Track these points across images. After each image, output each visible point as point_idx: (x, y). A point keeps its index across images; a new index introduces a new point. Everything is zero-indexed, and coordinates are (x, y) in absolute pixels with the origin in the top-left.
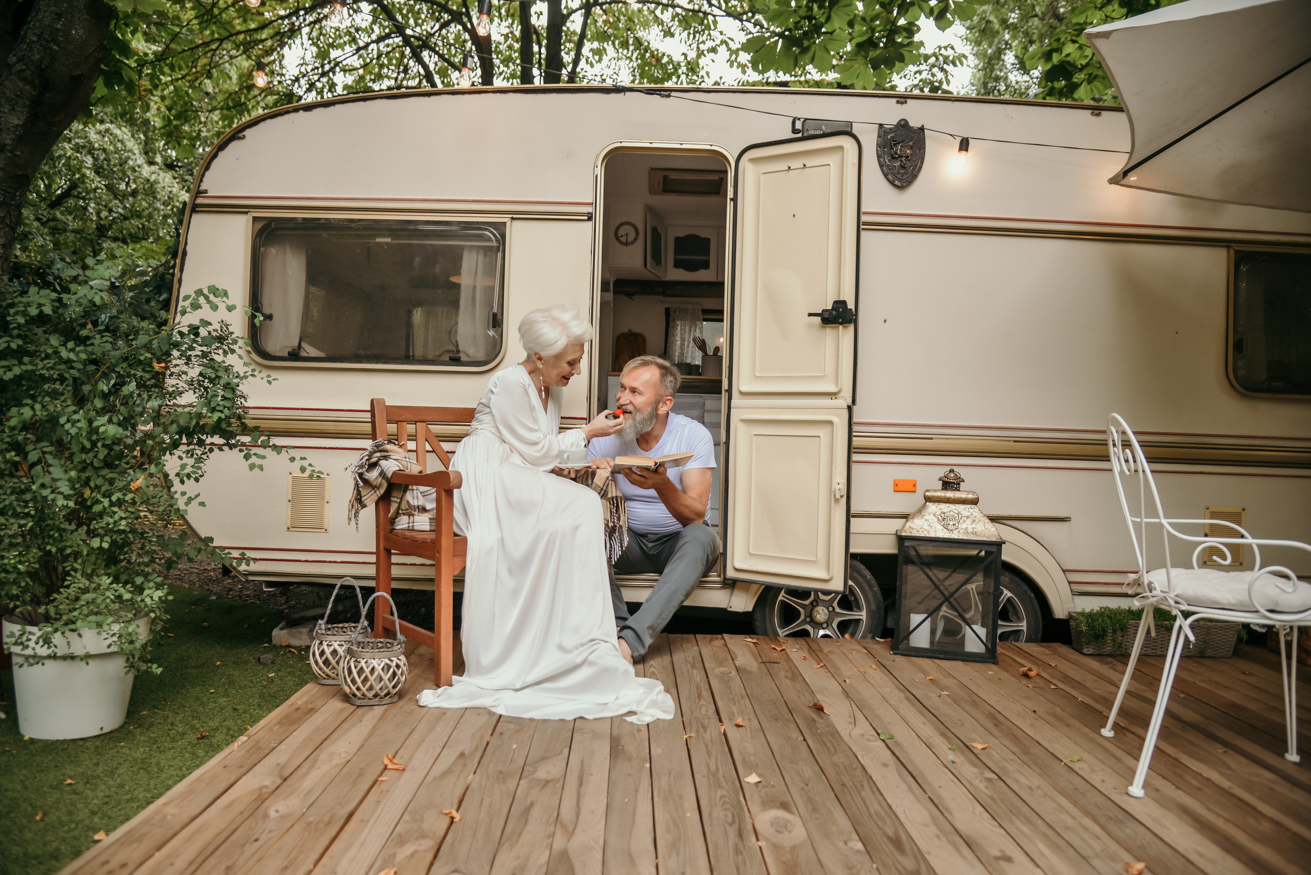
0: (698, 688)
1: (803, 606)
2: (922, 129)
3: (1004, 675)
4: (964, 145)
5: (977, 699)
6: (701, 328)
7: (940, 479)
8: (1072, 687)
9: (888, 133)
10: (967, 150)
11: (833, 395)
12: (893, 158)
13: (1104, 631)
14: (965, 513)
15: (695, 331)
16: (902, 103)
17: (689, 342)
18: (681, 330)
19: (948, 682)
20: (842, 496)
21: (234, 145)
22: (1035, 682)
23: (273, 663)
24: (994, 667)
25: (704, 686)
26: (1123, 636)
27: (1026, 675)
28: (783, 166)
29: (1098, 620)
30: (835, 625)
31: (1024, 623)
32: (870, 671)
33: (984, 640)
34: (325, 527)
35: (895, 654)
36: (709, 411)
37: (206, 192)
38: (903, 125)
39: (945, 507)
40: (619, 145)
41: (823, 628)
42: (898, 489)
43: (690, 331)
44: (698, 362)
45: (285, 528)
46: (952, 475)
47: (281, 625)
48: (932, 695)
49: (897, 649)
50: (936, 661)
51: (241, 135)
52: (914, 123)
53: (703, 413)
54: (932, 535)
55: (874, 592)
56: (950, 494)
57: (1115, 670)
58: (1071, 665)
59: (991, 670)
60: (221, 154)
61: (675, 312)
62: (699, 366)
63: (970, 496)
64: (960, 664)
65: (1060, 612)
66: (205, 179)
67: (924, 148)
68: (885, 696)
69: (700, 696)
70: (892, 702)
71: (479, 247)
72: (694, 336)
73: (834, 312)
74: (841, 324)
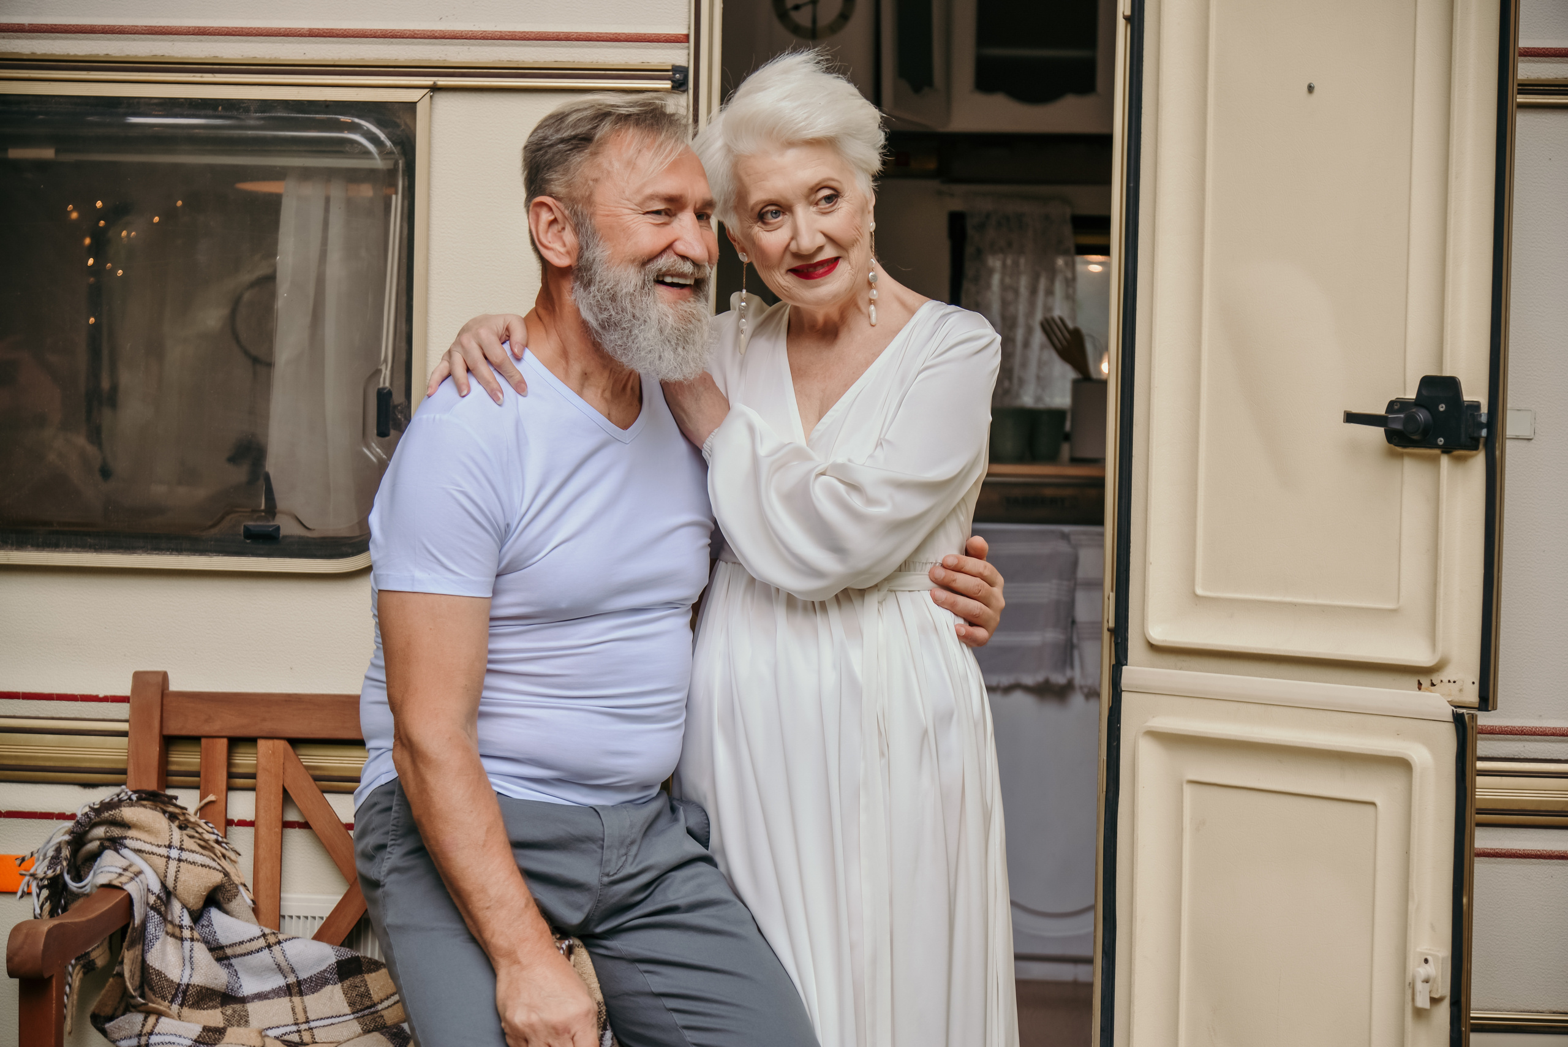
6: (1071, 282)
15: (1050, 292)
17: (1029, 330)
18: (1004, 288)
43: (1033, 291)
53: (1072, 592)
61: (982, 227)
62: (1058, 415)
71: (329, 174)
72: (1048, 309)
73: (1422, 415)
74: (1447, 450)
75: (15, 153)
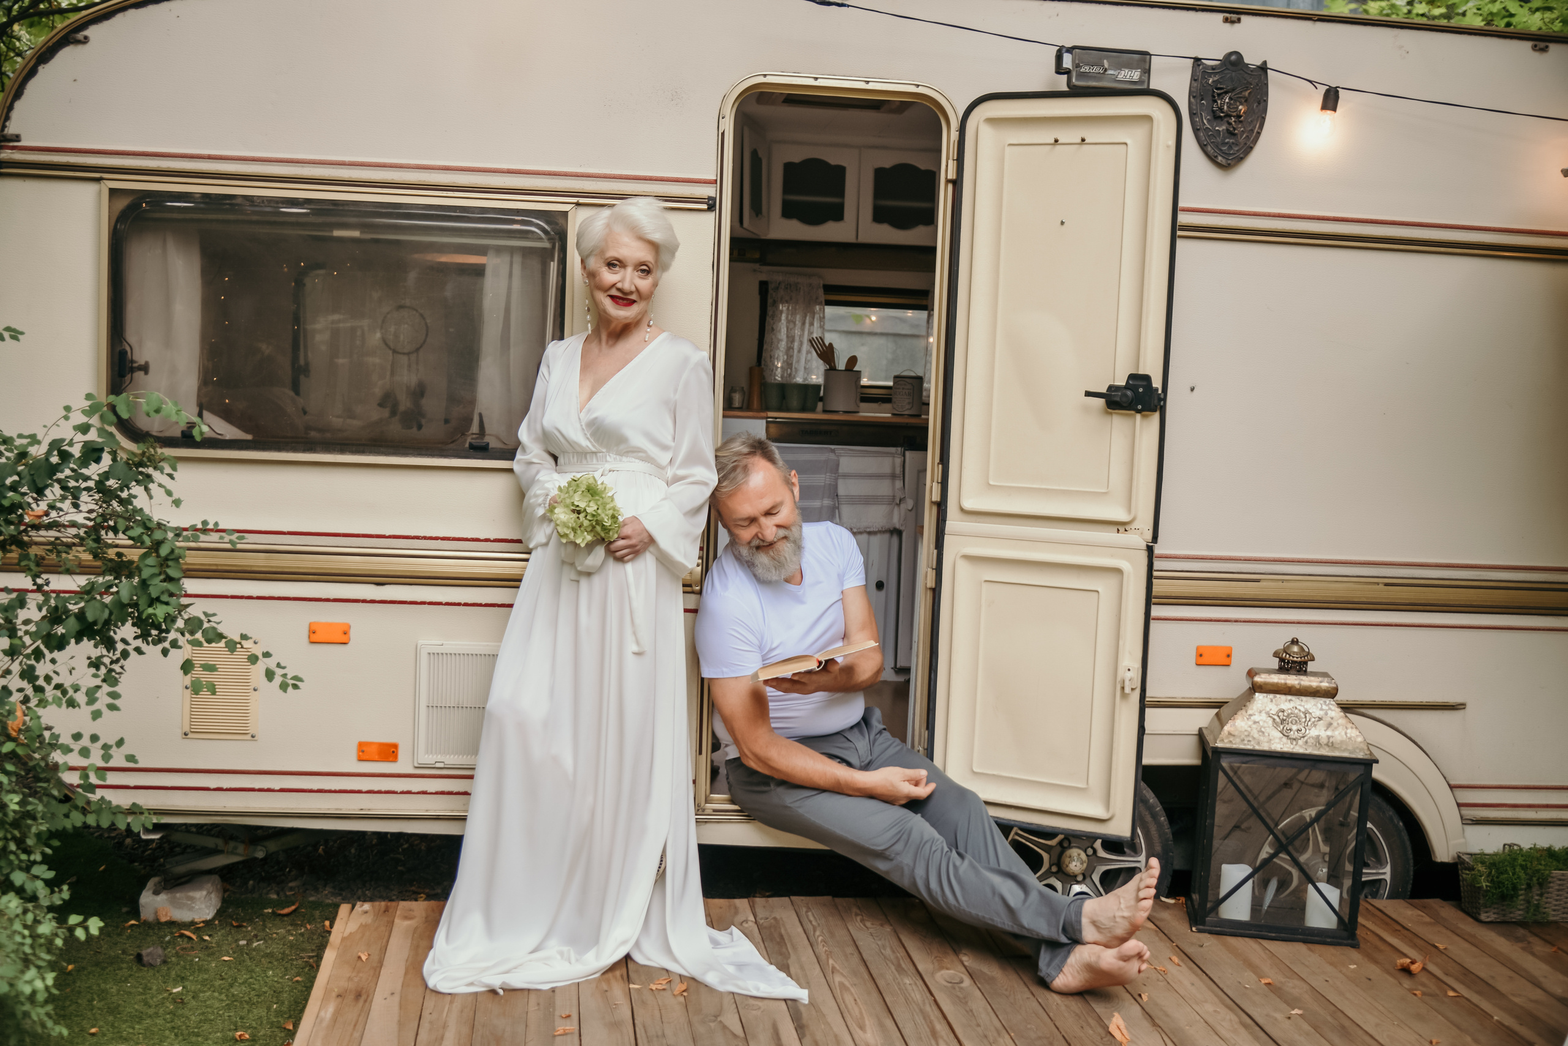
0: (925, 1016)
1: (1047, 849)
2: (1263, 68)
3: (1373, 970)
4: (1331, 100)
5: (1347, 1023)
6: (822, 319)
7: (1276, 654)
8: (1479, 993)
9: (1210, 75)
10: (1334, 109)
11: (1120, 526)
12: (1216, 118)
13: (1515, 888)
14: (1317, 713)
15: (812, 324)
16: (1233, 22)
17: (801, 343)
18: (788, 321)
19: (1293, 987)
20: (1133, 689)
21: (66, 54)
22: (1423, 985)
23: (165, 962)
24: (1354, 954)
25: (934, 1014)
26: (1541, 895)
27: (1406, 971)
28: (1046, 135)
29: (1506, 872)
30: (1096, 878)
31: (1388, 869)
32: (1172, 969)
33: (1336, 906)
34: (251, 732)
35: (1200, 931)
36: (846, 476)
37: (17, 138)
38: (1233, 62)
39: (1286, 703)
40: (762, 80)
41: (1078, 883)
42: (1202, 661)
43: (804, 324)
44: (816, 378)
45: (179, 733)
46: (1295, 649)
47: (151, 884)
48: (1279, 1016)
49: (1203, 923)
50: (1265, 943)
51: (80, 36)
52: (1252, 59)
53: (836, 479)
54: (1265, 747)
55: (1159, 825)
56: (1292, 680)
57: (1533, 954)
58: (1466, 945)
59: (1353, 961)
60: (43, 70)
61: (777, 289)
62: (817, 387)
63: (1325, 684)
64: (1300, 948)
65: (1443, 851)
66: (14, 114)
67: (1266, 101)
68: (1210, 1020)
69: (934, 1033)
70: (1223, 1032)
72: (810, 333)
73: (1129, 393)
74: (1139, 411)
75: (337, 233)
